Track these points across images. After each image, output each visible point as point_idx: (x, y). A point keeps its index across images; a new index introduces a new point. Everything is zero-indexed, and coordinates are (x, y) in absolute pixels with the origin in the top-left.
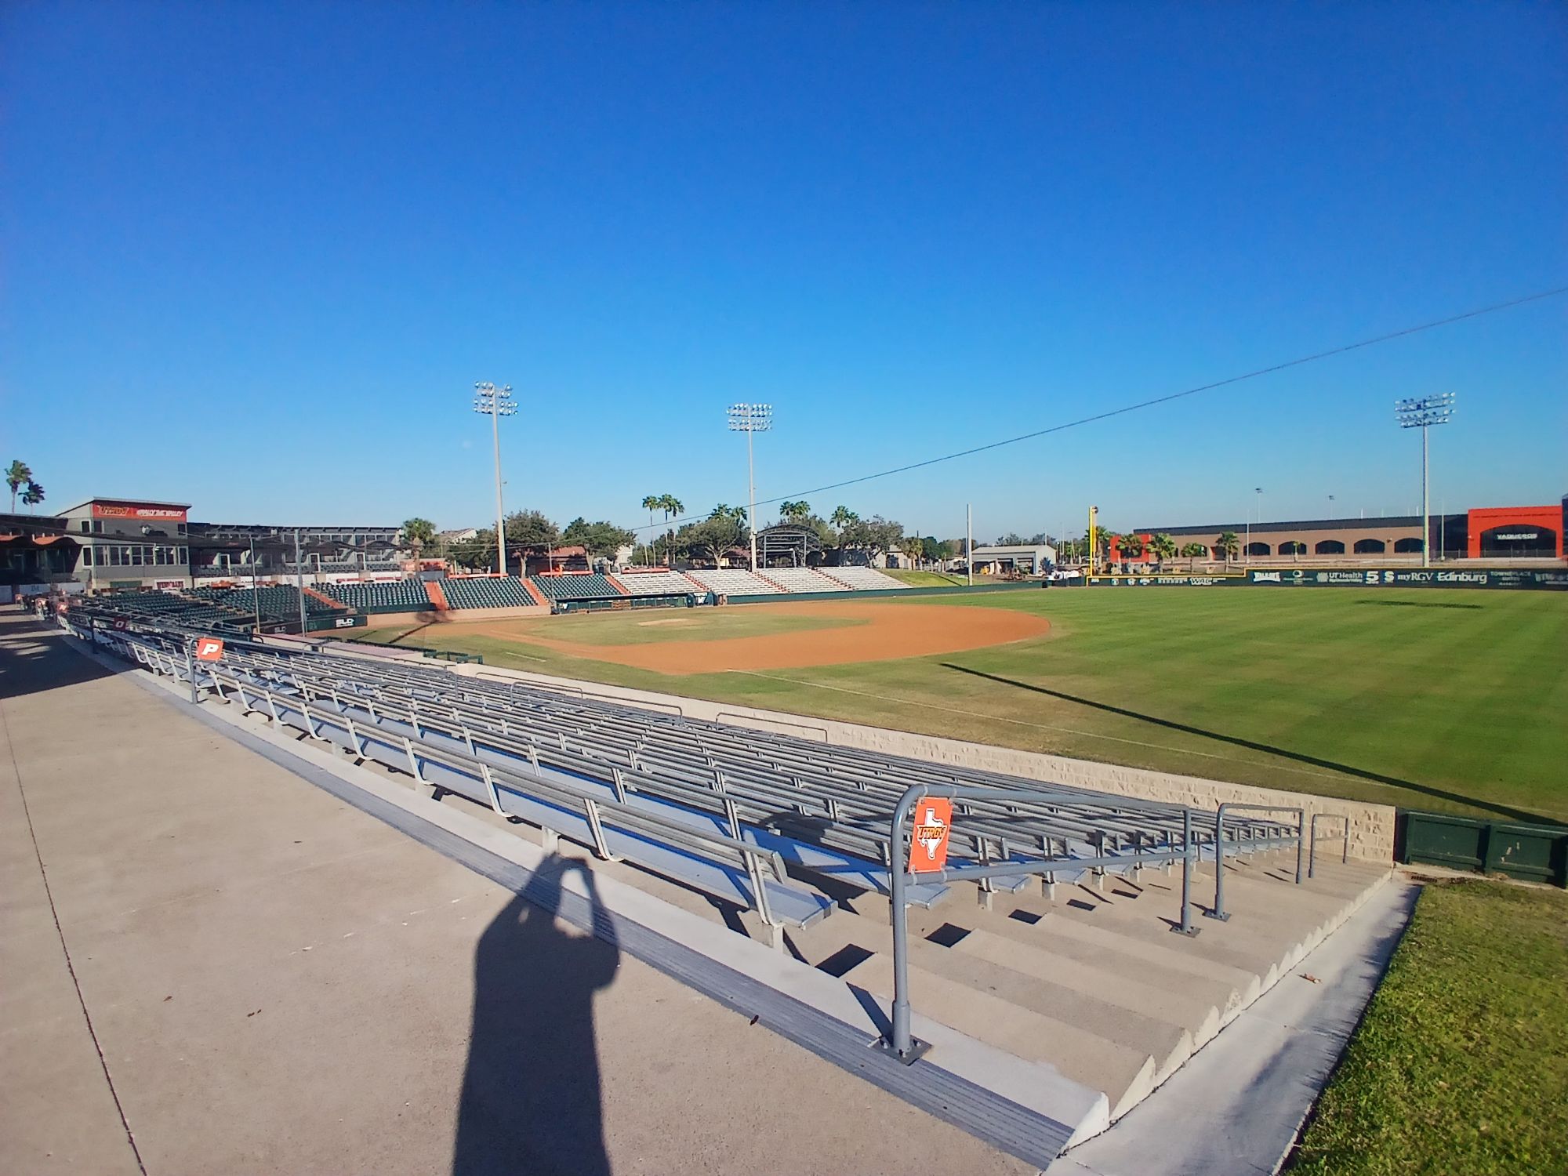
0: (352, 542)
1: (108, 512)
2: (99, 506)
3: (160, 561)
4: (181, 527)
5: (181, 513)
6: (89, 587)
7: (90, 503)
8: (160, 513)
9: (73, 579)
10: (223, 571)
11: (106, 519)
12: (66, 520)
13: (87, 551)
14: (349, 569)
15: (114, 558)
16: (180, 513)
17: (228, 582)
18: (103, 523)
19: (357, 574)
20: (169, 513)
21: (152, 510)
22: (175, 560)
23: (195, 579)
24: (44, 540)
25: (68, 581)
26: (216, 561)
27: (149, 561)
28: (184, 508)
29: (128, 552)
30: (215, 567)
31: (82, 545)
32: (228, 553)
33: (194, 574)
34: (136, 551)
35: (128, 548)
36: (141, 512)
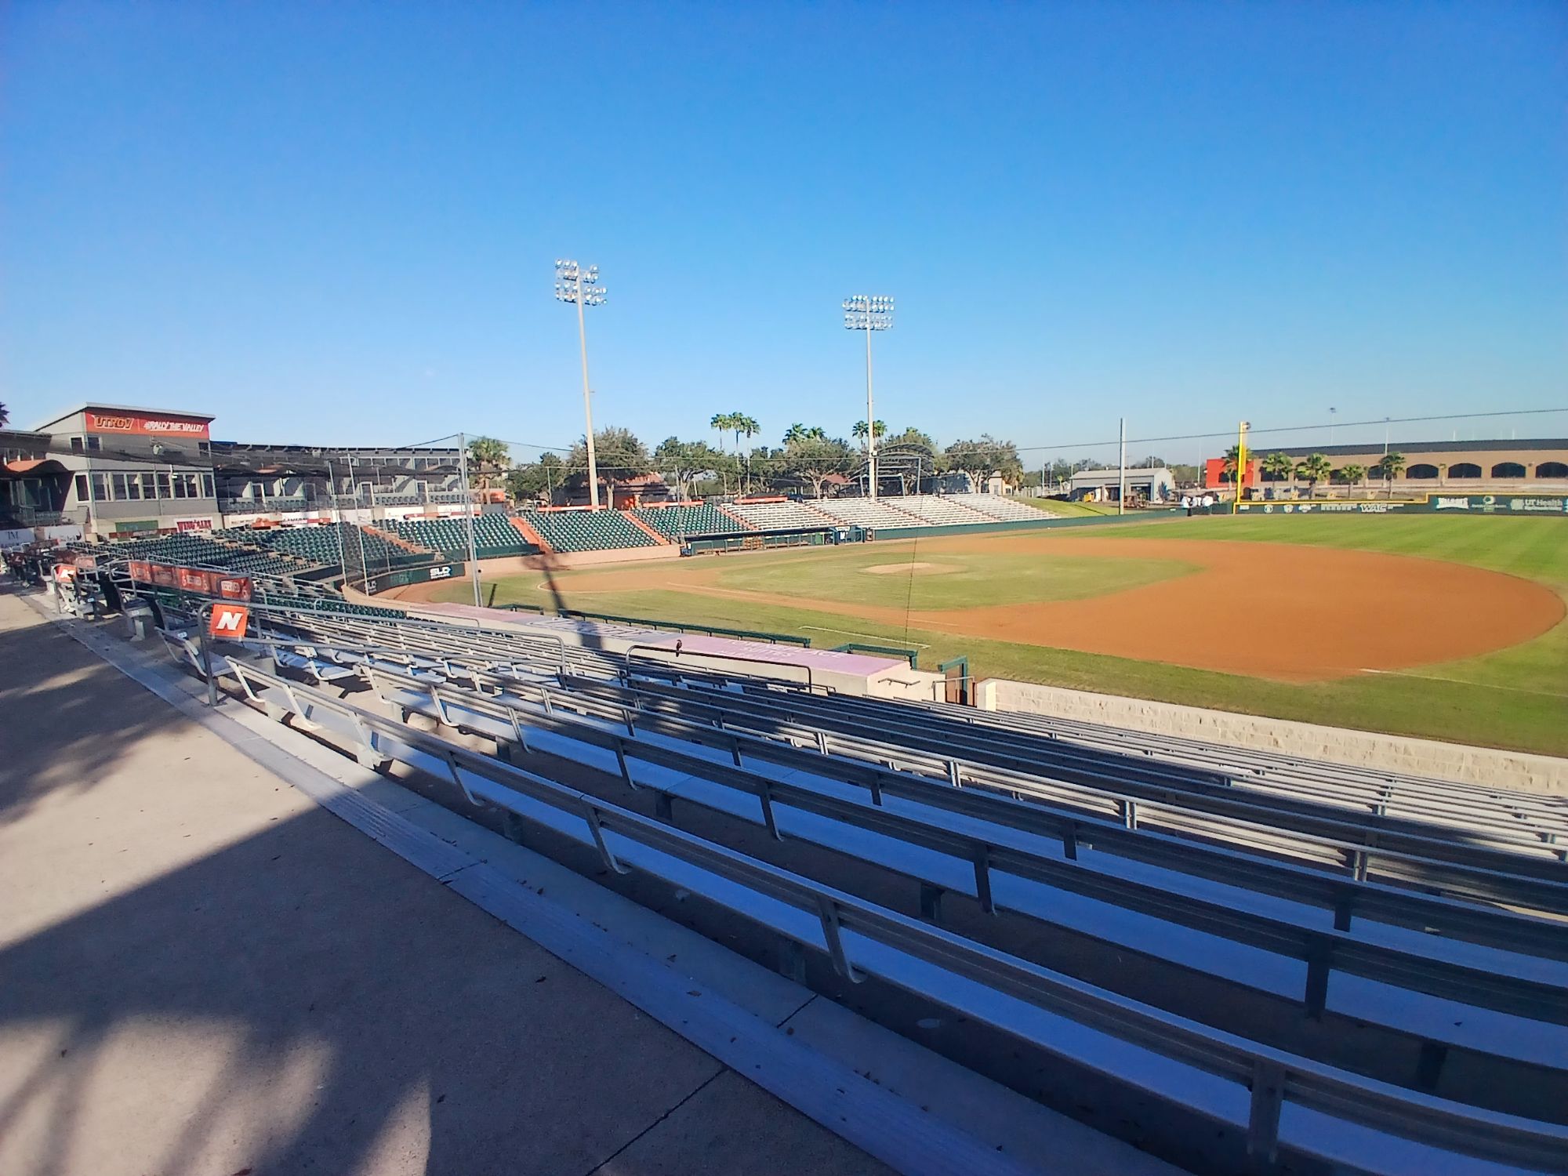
0: (411, 465)
1: (107, 424)
2: (93, 416)
3: (179, 493)
4: (203, 446)
5: (202, 427)
6: (87, 530)
7: (81, 411)
8: (175, 427)
9: (65, 520)
10: (256, 506)
11: (105, 434)
12: (50, 436)
13: (81, 481)
14: (412, 502)
15: (119, 490)
16: (200, 428)
17: (266, 521)
18: (100, 439)
19: (422, 508)
20: (187, 427)
21: (164, 423)
22: (198, 490)
23: (225, 517)
24: (19, 465)
25: (58, 523)
26: (247, 493)
27: (165, 491)
28: (205, 421)
29: (137, 481)
30: (247, 501)
31: (73, 472)
32: (261, 482)
33: (223, 510)
34: (147, 479)
35: (136, 476)
36: (152, 426)
